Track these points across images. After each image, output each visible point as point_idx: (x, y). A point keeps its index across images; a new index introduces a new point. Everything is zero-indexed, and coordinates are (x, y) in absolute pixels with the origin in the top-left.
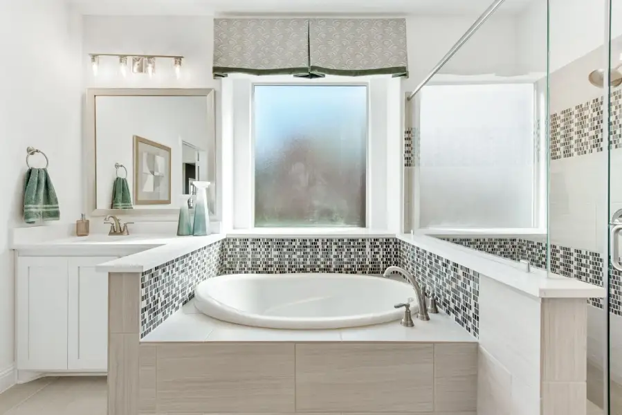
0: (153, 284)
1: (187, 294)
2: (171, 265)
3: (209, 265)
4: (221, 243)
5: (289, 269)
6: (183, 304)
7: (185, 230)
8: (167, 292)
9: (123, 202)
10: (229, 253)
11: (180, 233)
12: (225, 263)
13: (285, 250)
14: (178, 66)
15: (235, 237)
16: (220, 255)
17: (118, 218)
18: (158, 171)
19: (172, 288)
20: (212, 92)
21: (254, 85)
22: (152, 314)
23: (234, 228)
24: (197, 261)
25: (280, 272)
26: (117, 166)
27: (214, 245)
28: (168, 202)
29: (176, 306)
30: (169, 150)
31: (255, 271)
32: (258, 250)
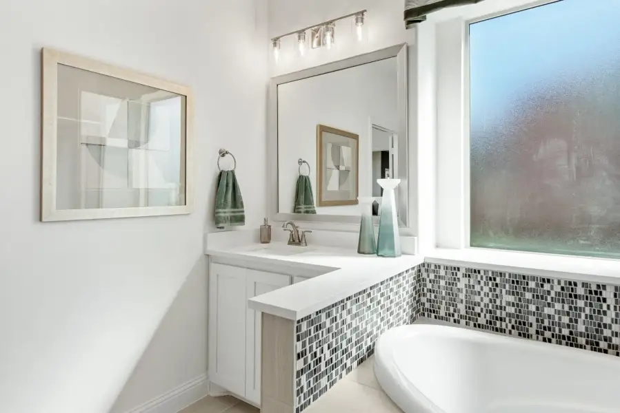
0: (313, 335)
1: (365, 348)
2: (340, 306)
3: (397, 304)
4: (416, 269)
5: (537, 332)
6: (359, 363)
7: (367, 247)
8: (334, 346)
9: (305, 204)
10: (429, 286)
11: (361, 251)
12: (423, 300)
13: (528, 296)
14: (360, 24)
15: (438, 263)
16: (415, 288)
17: (296, 224)
18: (343, 165)
19: (342, 340)
20: (405, 47)
21: (469, 24)
22: (311, 379)
23: (437, 246)
24: (379, 298)
25: (520, 334)
26: (301, 162)
27: (405, 274)
28: (355, 202)
29: (348, 365)
30: (356, 137)
31: (472, 323)
32: (477, 288)
